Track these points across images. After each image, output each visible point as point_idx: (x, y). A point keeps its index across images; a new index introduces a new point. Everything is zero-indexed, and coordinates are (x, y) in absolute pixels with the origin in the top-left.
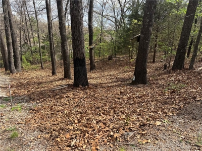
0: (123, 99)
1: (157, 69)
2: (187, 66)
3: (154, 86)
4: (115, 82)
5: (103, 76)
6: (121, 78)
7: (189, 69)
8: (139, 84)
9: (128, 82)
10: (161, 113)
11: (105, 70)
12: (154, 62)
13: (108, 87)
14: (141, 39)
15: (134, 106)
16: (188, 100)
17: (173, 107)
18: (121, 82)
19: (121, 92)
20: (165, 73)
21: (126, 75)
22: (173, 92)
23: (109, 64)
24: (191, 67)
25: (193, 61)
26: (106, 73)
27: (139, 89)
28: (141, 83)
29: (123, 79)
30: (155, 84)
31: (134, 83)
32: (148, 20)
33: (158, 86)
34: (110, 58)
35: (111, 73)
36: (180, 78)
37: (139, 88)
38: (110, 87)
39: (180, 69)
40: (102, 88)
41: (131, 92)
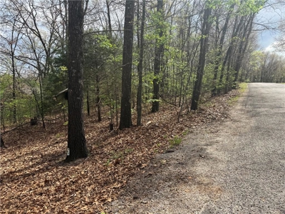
0: (47, 193)
1: (102, 131)
2: (134, 123)
3: (97, 157)
4: (38, 163)
5: (19, 157)
6: (49, 155)
7: (137, 126)
8: (76, 159)
9: (61, 159)
10: (97, 203)
11: (25, 143)
12: (100, 120)
13: (25, 176)
14: (70, 95)
15: (63, 201)
16: (133, 171)
17: (114, 188)
18: (50, 161)
19: (46, 182)
20: (112, 136)
21: (58, 148)
22: (117, 163)
23: (31, 132)
24: (139, 123)
25: (139, 115)
26: (24, 150)
27: (77, 167)
28: (80, 157)
29: (53, 155)
30: (98, 154)
31: (69, 160)
32: (75, 71)
33: (102, 156)
34: (33, 122)
35: (34, 149)
36: (129, 138)
37: (76, 165)
38: (29, 175)
39: (129, 127)
40: (12, 181)
41: (64, 176)
